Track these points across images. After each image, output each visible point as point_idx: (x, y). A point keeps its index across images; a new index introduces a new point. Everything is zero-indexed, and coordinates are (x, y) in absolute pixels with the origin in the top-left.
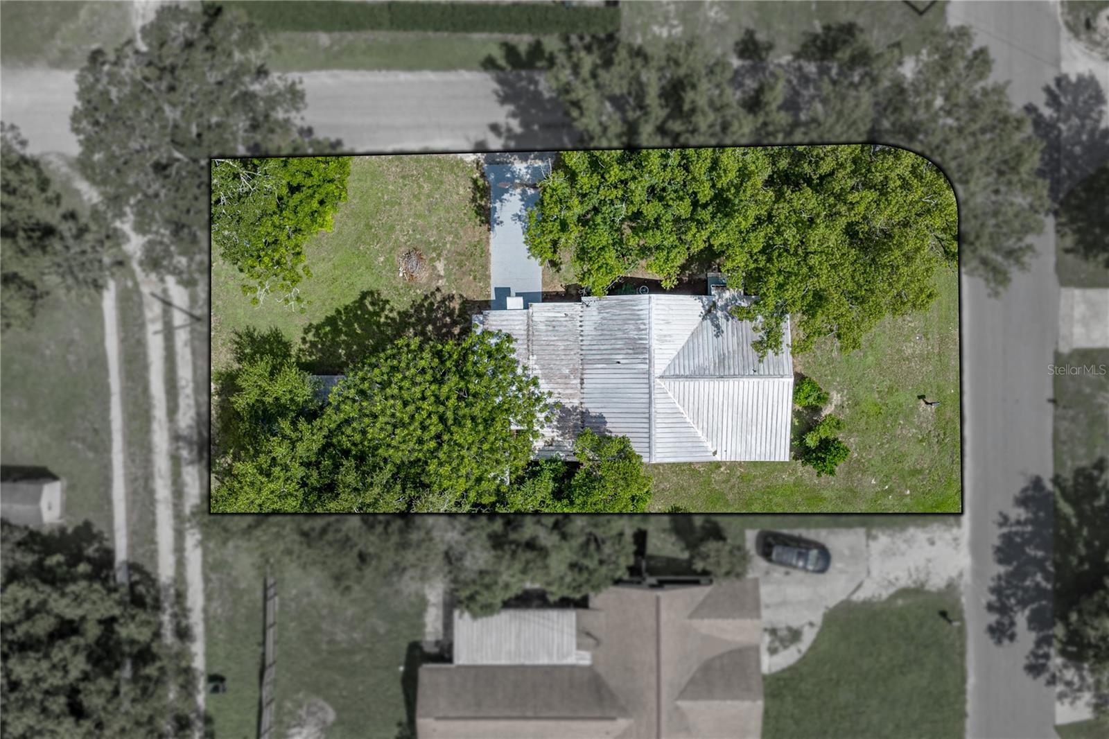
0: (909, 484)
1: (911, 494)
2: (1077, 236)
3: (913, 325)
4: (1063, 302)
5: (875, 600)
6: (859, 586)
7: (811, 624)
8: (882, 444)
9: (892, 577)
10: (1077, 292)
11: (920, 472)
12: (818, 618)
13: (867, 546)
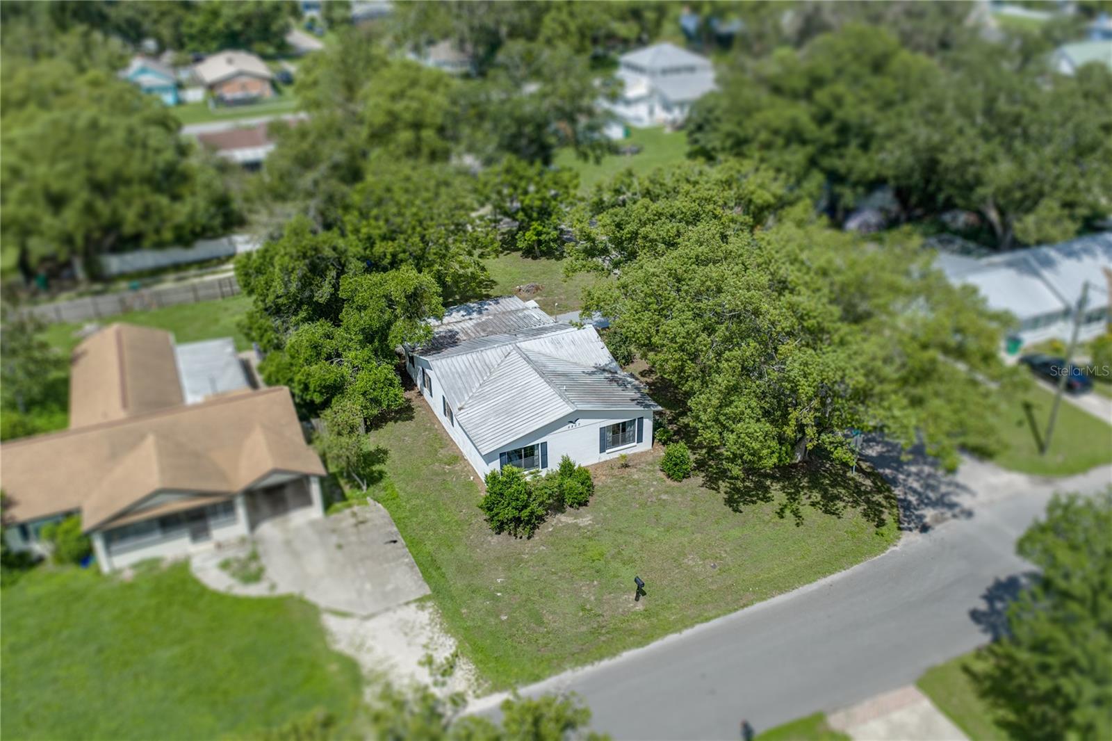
0: (517, 614)
1: (502, 622)
2: (997, 673)
3: (724, 555)
4: (896, 694)
5: (328, 638)
6: (344, 615)
7: (273, 587)
8: (555, 573)
9: (370, 643)
10: (926, 704)
11: (540, 623)
12: (284, 589)
13: (407, 604)
